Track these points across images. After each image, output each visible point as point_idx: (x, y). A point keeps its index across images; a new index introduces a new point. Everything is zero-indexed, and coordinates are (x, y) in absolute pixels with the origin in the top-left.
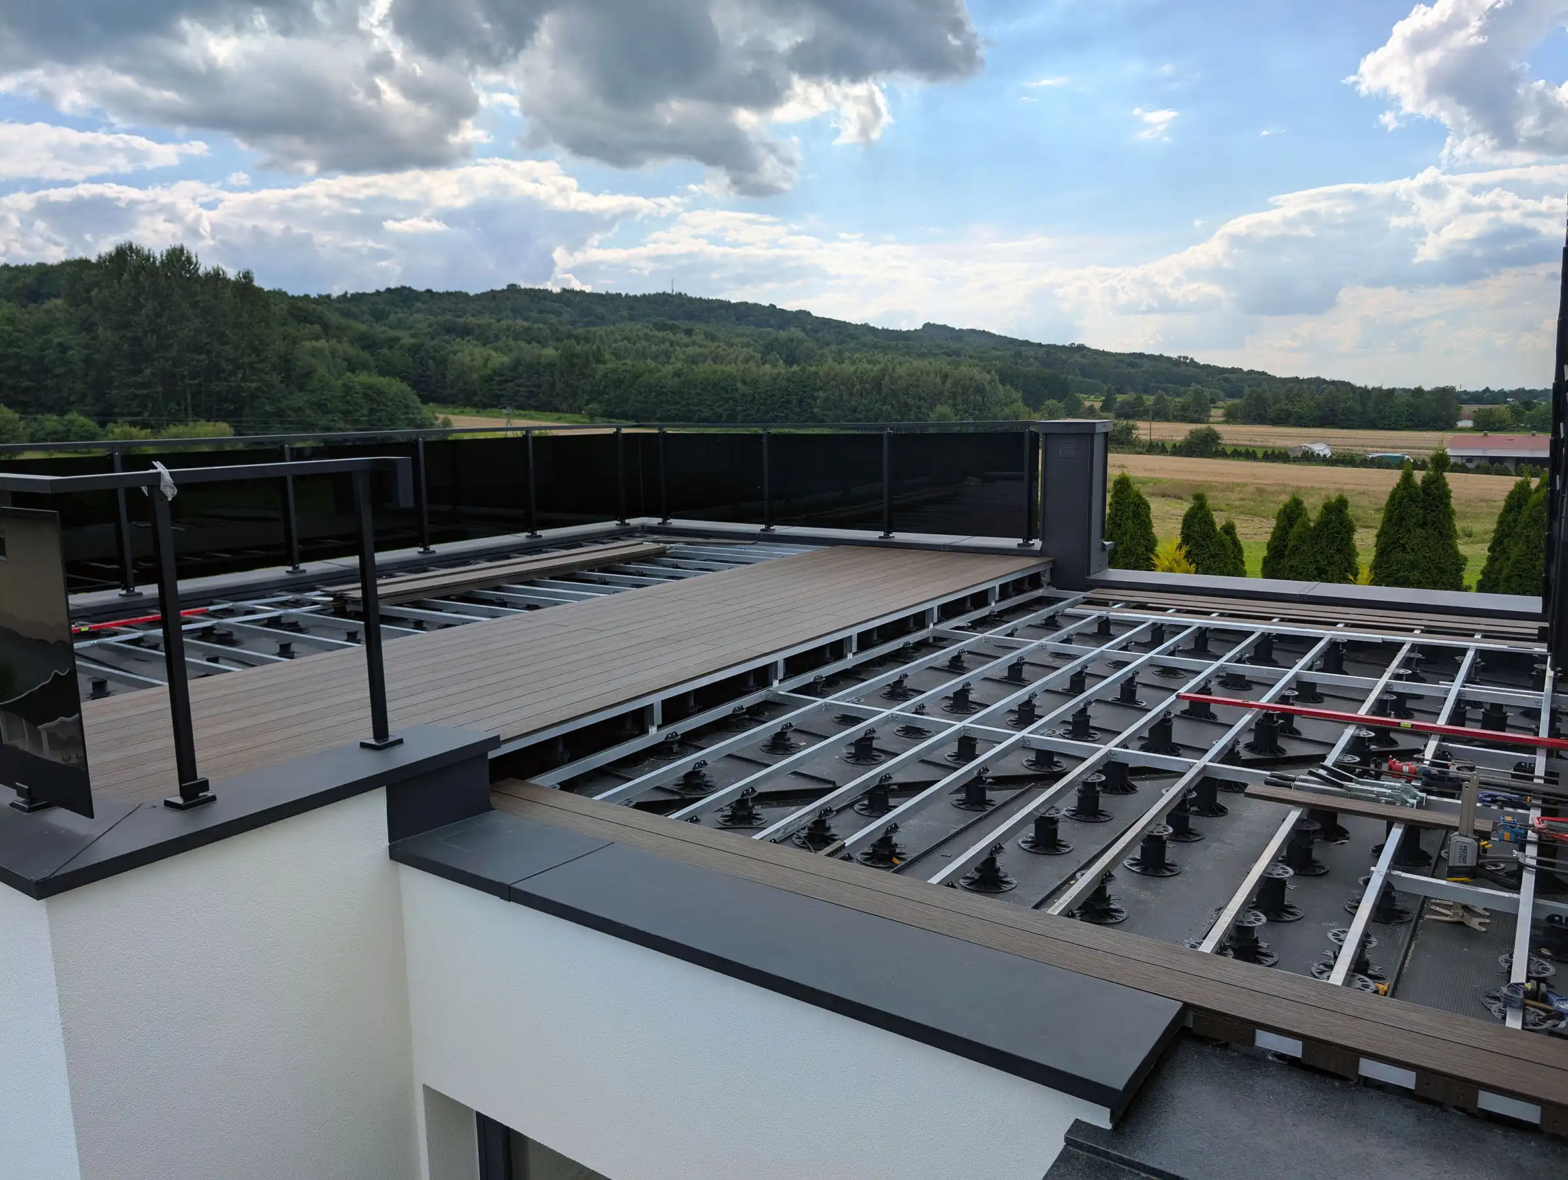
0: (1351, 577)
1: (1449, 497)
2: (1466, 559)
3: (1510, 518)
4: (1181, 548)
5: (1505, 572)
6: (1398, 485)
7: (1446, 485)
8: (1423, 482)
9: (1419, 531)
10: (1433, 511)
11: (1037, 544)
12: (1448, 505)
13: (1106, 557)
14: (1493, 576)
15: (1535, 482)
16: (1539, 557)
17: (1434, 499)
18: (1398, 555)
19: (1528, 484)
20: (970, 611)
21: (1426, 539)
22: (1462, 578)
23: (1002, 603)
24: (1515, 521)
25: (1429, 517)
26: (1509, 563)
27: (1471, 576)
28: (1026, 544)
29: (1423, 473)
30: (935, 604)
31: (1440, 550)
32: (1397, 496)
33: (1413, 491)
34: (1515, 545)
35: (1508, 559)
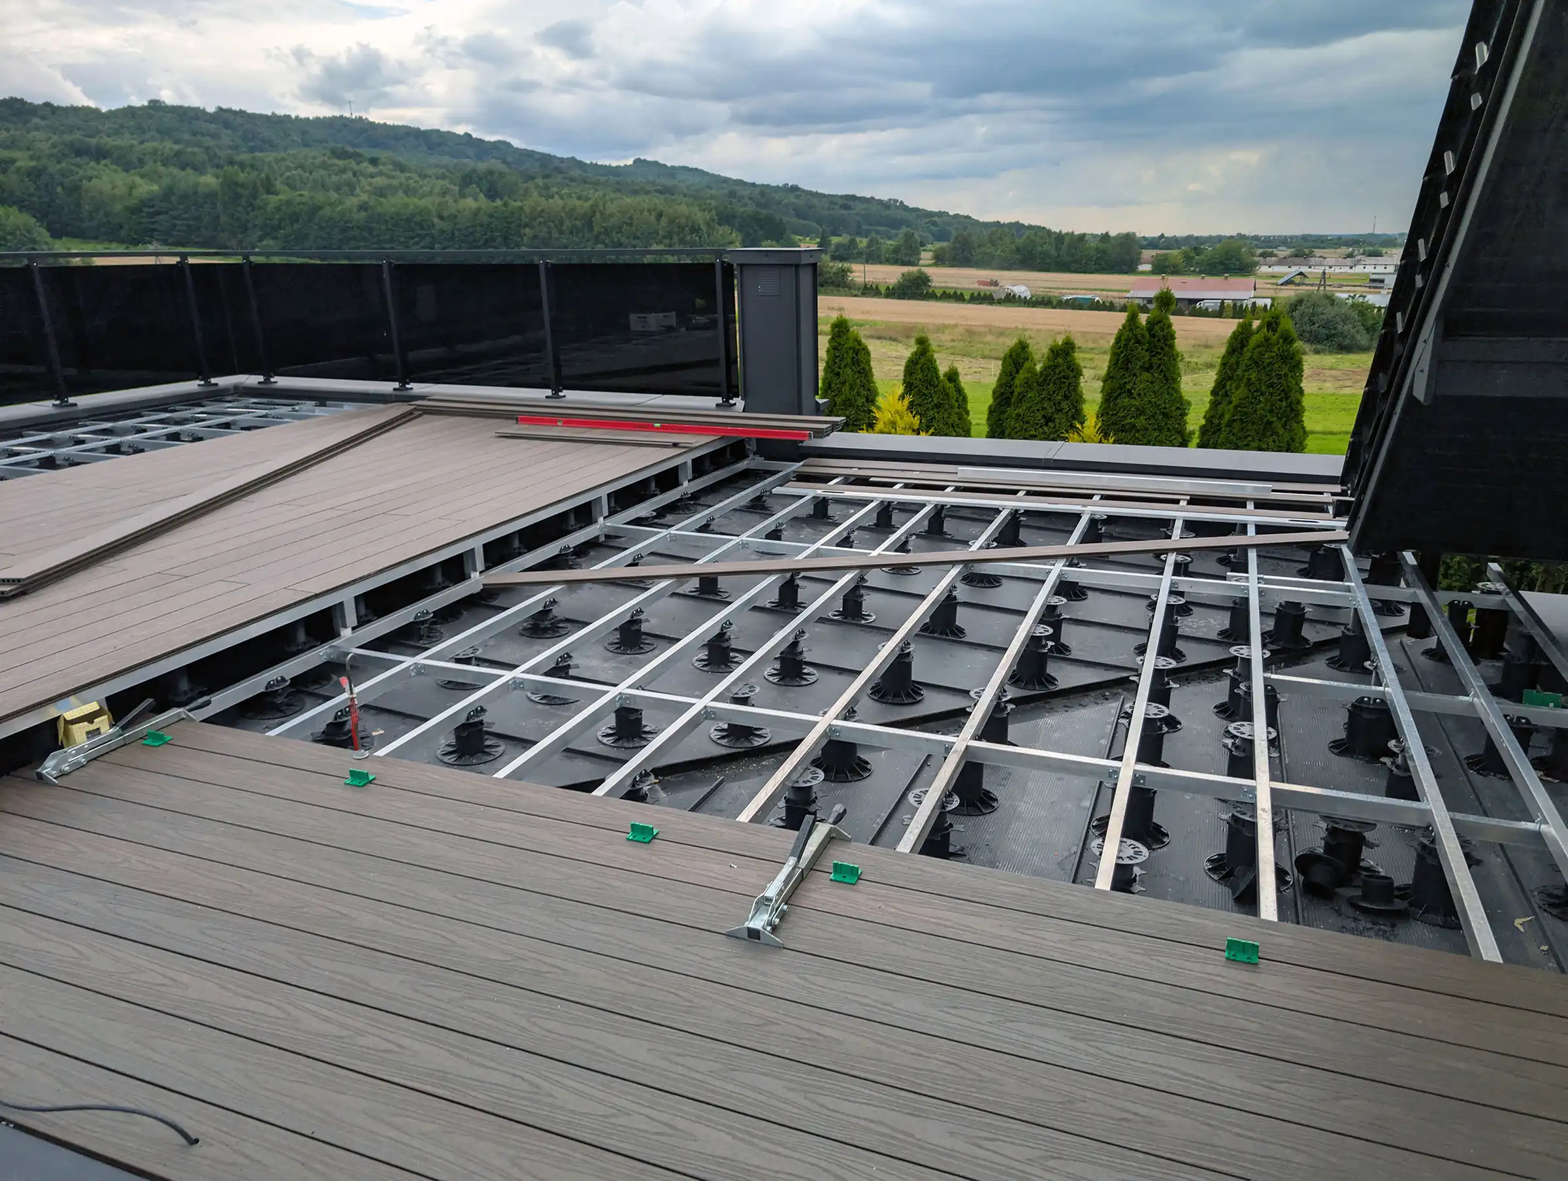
0: (1078, 426)
1: (1173, 338)
2: (1189, 403)
3: (1233, 360)
4: (903, 398)
5: (1227, 417)
6: (1124, 326)
7: (1170, 326)
8: (1148, 322)
9: (1146, 376)
10: (1157, 353)
11: (740, 402)
12: (1172, 347)
14: (1216, 421)
15: (1256, 324)
16: (1260, 401)
17: (1159, 341)
18: (1125, 401)
19: (1250, 324)
20: (655, 495)
21: (1152, 383)
22: (1186, 423)
23: (696, 482)
24: (1237, 363)
25: (1155, 360)
27: (1195, 420)
28: (725, 404)
29: (1147, 315)
30: (604, 491)
31: (1165, 395)
32: (1123, 338)
33: (1138, 332)
34: (1237, 388)
35: (1230, 402)
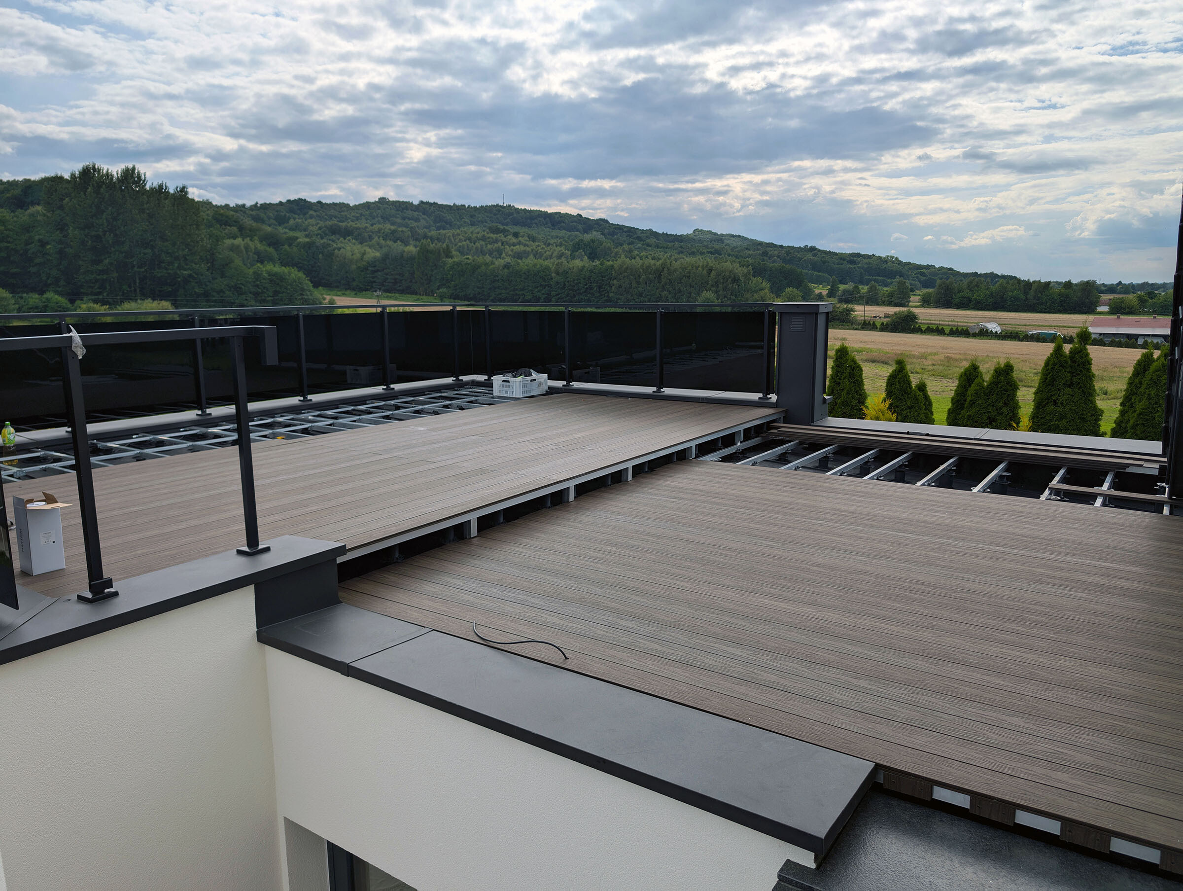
0: (1014, 425)
1: (1090, 364)
2: (1102, 411)
3: (1137, 381)
4: (885, 401)
5: (1132, 422)
6: (1051, 355)
7: (1087, 355)
8: (1071, 352)
9: (1067, 390)
10: (1079, 374)
11: (773, 398)
12: (1089, 370)
13: (826, 408)
14: (1123, 425)
15: (1157, 354)
16: (1158, 411)
17: (1079, 365)
18: (1051, 408)
19: (1152, 355)
20: (721, 449)
21: (1072, 396)
22: (1099, 426)
23: (745, 443)
24: (1141, 383)
25: (1075, 379)
26: (1135, 414)
27: (1107, 424)
28: (765, 397)
29: (1071, 346)
30: (693, 444)
31: (1083, 405)
32: (1051, 363)
33: (1062, 359)
34: (1140, 401)
35: (1135, 411)
